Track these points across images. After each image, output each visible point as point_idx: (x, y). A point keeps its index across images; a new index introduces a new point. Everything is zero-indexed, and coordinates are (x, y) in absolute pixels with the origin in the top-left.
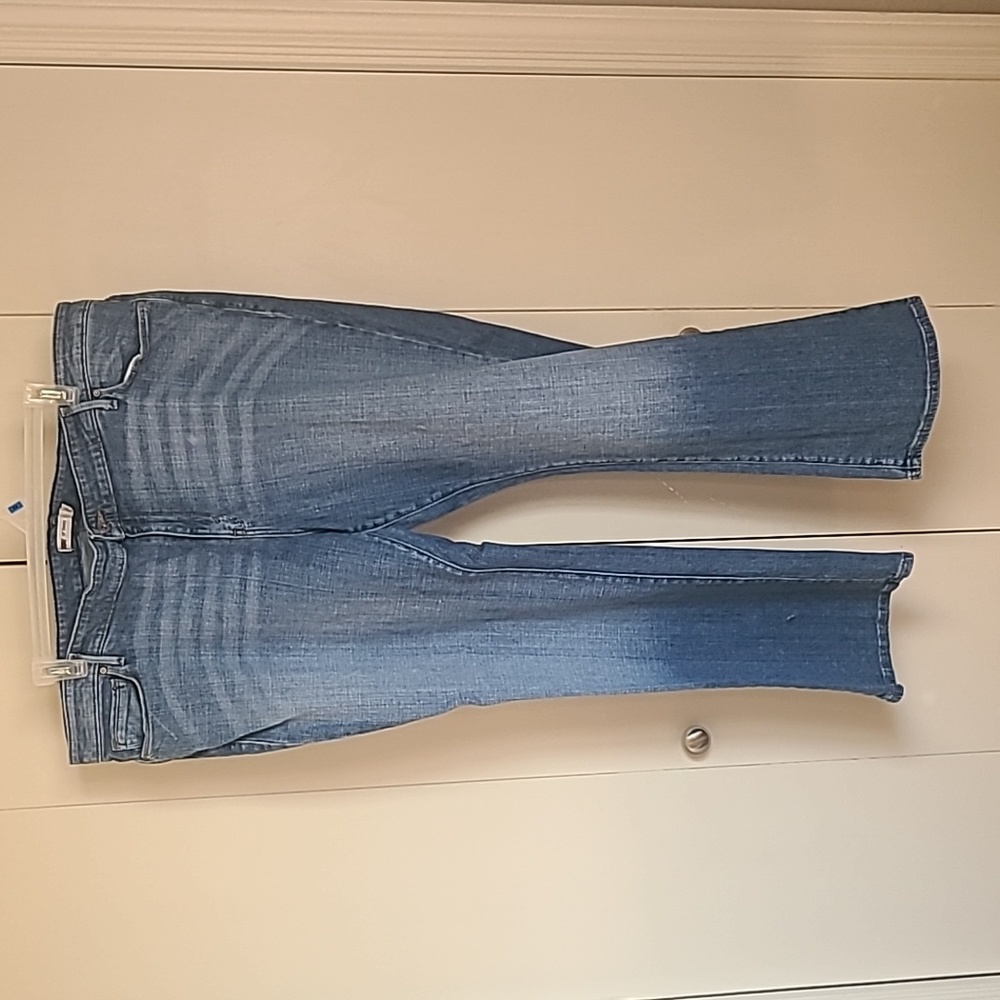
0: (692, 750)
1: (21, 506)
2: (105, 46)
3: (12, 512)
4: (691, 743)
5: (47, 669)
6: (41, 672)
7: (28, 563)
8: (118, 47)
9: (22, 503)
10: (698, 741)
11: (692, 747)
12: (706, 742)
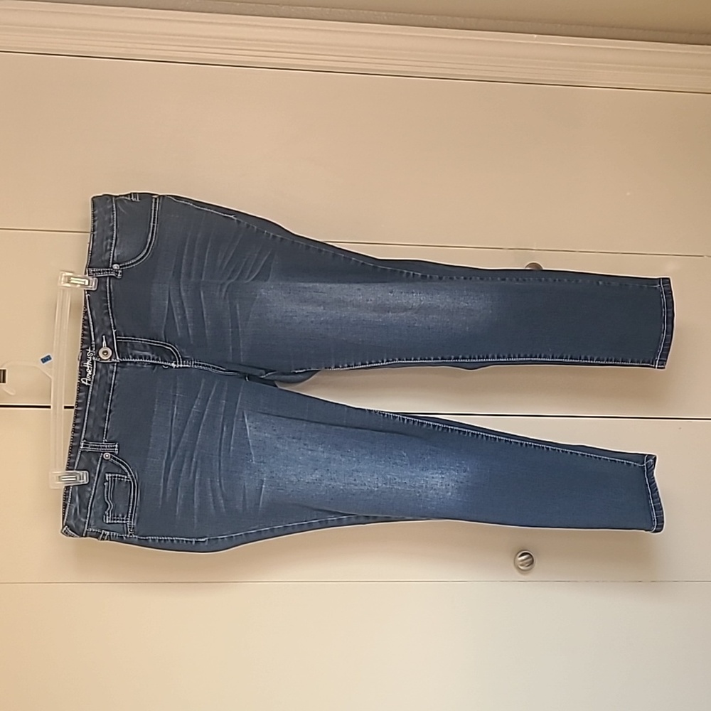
0: (521, 567)
1: (50, 359)
2: (129, 45)
3: (43, 362)
4: (521, 563)
5: (59, 477)
6: (55, 478)
7: (52, 407)
8: (138, 46)
9: (51, 356)
10: (526, 561)
11: (522, 565)
12: (532, 562)
